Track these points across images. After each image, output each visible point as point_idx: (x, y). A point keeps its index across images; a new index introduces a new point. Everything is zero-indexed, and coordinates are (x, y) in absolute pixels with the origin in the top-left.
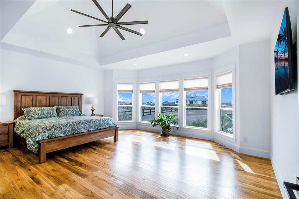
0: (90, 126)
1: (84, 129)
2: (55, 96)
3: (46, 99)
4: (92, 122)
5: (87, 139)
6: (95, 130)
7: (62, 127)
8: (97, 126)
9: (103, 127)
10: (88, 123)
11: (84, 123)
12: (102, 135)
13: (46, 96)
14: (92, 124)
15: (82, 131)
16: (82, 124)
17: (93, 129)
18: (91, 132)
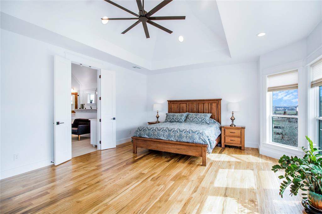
0: (169, 134)
1: (164, 136)
2: (193, 103)
3: (186, 106)
4: (172, 131)
5: (165, 147)
6: (175, 141)
7: (147, 130)
8: (177, 137)
9: (184, 140)
10: (168, 131)
11: (164, 130)
12: (181, 149)
13: (186, 104)
14: (172, 134)
15: (162, 138)
16: (162, 131)
17: (173, 139)
18: (171, 142)
